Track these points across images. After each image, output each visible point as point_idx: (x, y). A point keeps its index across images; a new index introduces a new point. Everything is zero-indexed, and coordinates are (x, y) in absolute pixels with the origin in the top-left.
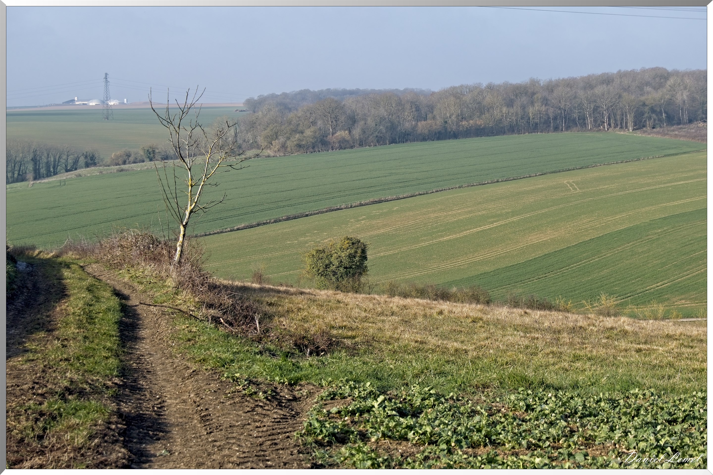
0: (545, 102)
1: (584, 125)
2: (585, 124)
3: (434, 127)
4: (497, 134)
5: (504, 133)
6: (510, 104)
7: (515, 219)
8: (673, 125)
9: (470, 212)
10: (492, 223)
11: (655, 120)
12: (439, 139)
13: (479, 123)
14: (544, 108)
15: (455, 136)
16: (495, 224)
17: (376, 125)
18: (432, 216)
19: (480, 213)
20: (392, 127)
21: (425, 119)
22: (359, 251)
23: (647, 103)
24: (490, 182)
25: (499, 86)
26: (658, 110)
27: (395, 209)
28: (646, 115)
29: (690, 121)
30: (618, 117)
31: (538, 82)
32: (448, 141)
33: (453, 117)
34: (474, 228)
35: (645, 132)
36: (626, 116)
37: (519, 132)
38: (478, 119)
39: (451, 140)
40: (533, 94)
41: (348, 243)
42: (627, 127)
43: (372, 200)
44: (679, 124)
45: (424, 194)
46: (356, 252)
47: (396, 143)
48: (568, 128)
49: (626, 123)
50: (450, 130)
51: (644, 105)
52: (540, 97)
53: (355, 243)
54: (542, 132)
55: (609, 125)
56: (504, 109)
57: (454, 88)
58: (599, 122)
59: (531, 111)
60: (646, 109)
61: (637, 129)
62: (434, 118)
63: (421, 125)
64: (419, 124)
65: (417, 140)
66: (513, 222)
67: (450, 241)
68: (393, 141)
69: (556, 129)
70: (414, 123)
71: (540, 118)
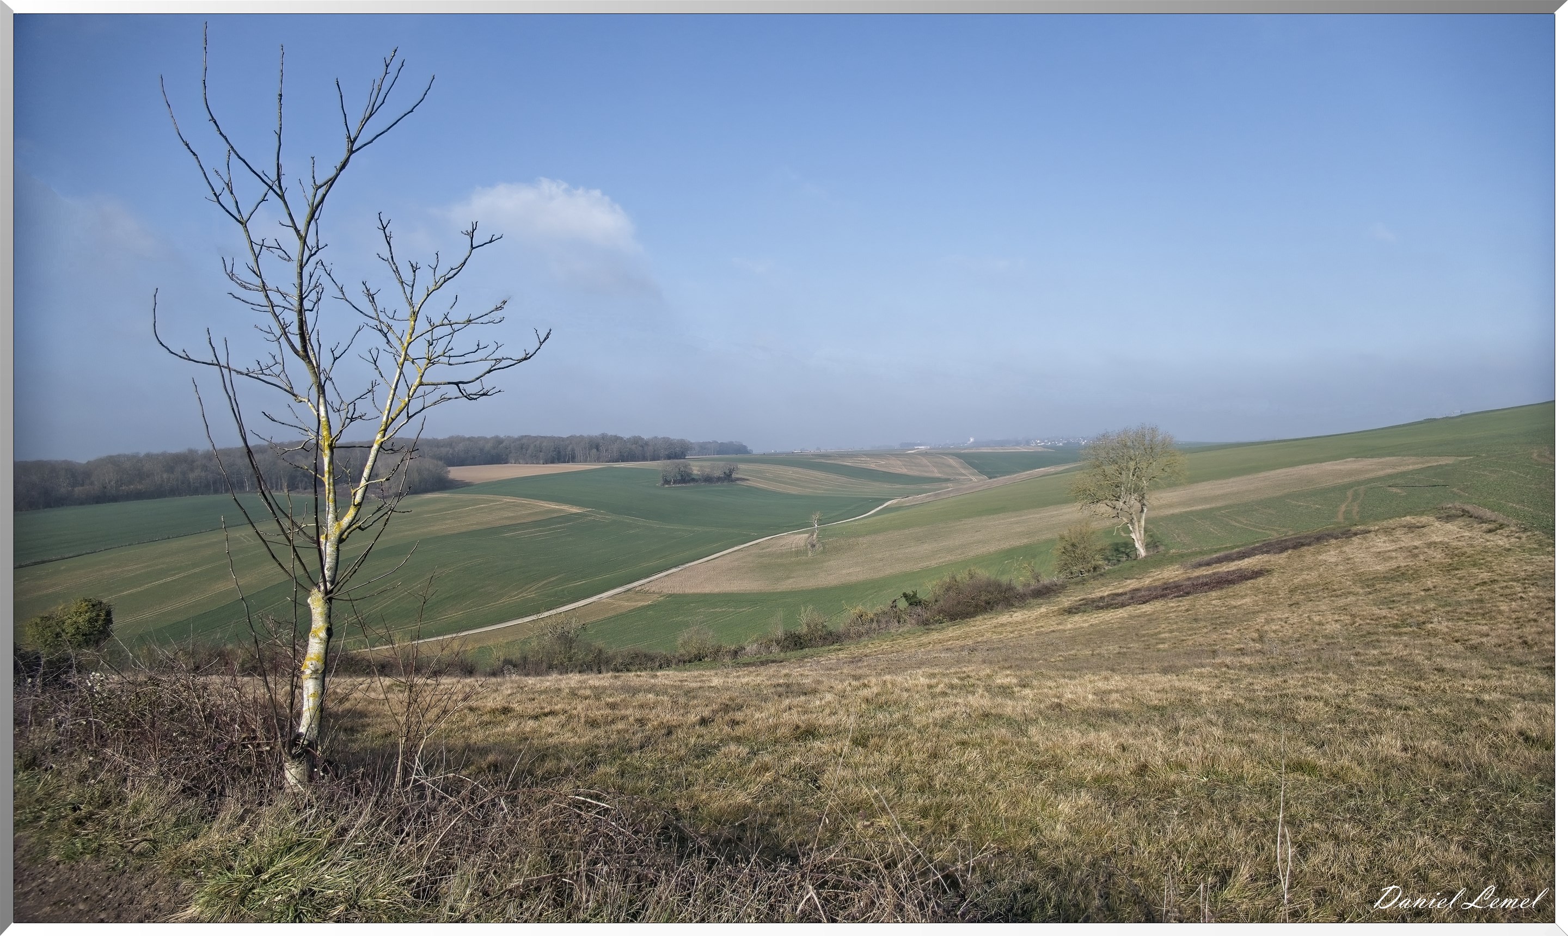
2: (243, 487)
3: (94, 492)
5: (165, 496)
6: (171, 470)
7: (197, 570)
11: (306, 483)
12: (97, 503)
13: (139, 487)
14: (203, 474)
15: (114, 499)
16: (177, 577)
18: (107, 573)
19: (159, 567)
20: (46, 493)
21: (82, 485)
22: (103, 614)
25: (158, 455)
28: (299, 479)
30: (274, 481)
31: (196, 452)
32: (108, 504)
33: (113, 482)
35: (298, 492)
36: (281, 480)
37: (180, 495)
38: (138, 484)
39: (111, 504)
40: (193, 461)
41: (87, 605)
42: (281, 489)
45: (91, 553)
46: (98, 615)
47: (51, 507)
49: (281, 485)
50: (108, 495)
52: (200, 465)
53: (96, 605)
54: (202, 494)
55: (266, 487)
56: (165, 476)
57: (111, 457)
58: (256, 485)
59: (192, 476)
60: (299, 473)
61: (291, 490)
62: (92, 483)
63: (78, 490)
64: (76, 489)
65: (74, 505)
66: (196, 573)
68: (49, 506)
69: (215, 492)
70: (70, 489)
71: (200, 483)
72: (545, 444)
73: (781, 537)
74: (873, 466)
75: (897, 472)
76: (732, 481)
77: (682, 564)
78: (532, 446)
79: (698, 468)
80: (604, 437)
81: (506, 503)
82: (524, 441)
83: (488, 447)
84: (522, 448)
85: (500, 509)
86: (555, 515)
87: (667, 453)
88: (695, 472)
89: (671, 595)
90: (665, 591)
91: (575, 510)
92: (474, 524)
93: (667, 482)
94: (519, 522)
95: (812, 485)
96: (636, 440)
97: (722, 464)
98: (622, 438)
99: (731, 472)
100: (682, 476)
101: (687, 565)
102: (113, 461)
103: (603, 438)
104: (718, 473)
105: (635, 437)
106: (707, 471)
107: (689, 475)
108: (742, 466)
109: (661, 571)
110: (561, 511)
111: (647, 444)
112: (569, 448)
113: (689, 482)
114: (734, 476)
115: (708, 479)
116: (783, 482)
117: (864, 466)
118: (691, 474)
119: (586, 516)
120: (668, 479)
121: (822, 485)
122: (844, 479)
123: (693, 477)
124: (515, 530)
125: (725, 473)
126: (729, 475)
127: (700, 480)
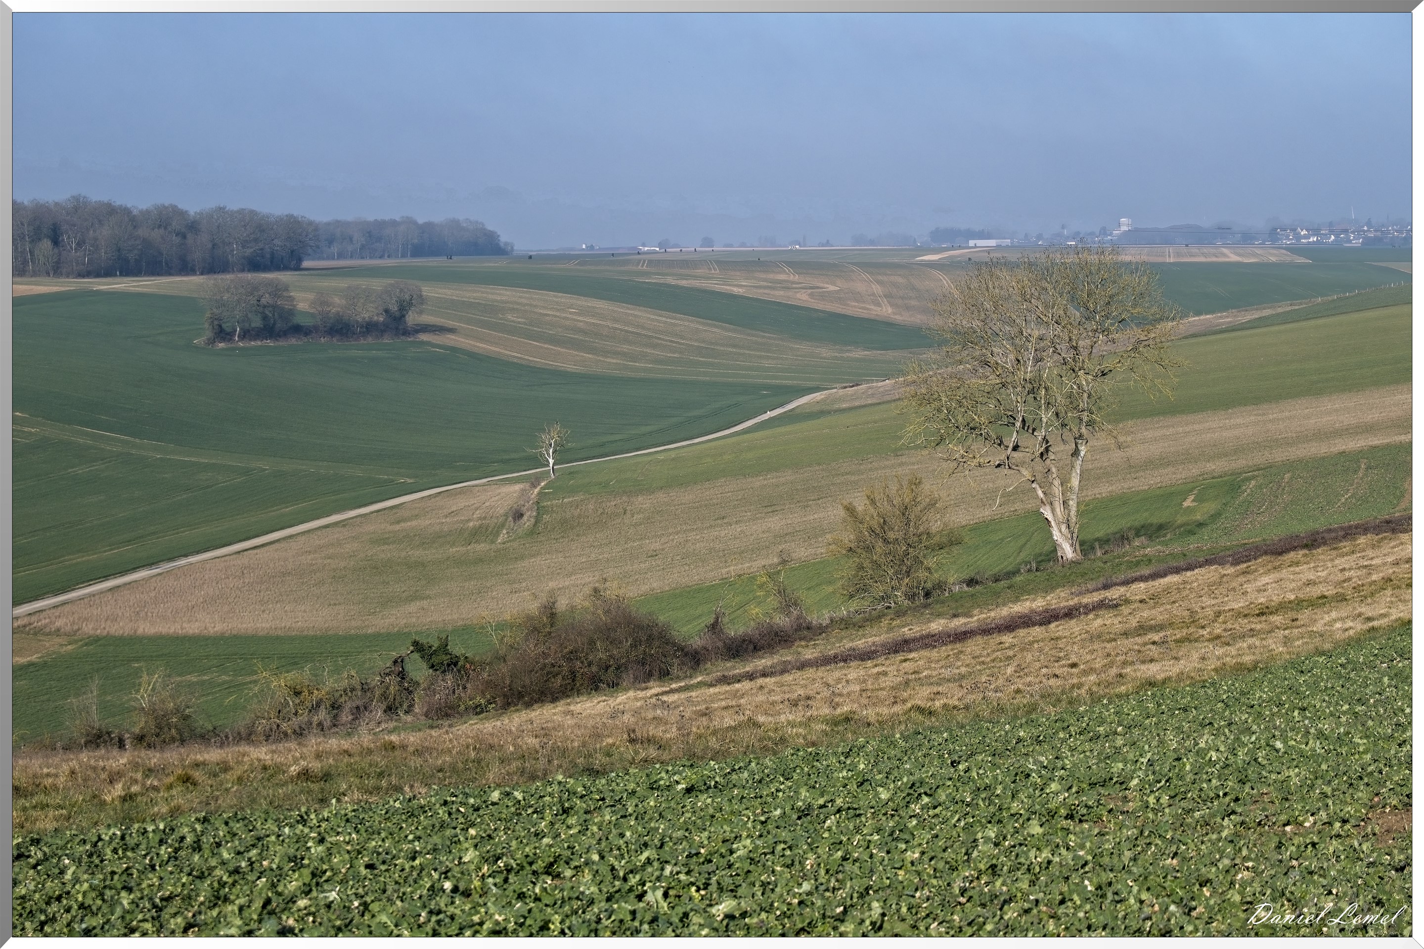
73: (462, 491)
74: (802, 298)
75: (863, 314)
76: (406, 333)
77: (171, 559)
79: (311, 296)
80: (78, 206)
87: (248, 252)
88: (302, 306)
89: (96, 640)
90: (88, 629)
93: (222, 334)
95: (626, 348)
97: (377, 284)
98: (127, 211)
99: (404, 307)
100: (265, 318)
101: (183, 562)
103: (76, 209)
104: (369, 312)
106: (338, 304)
107: (287, 314)
108: (430, 291)
109: (106, 577)
111: (193, 226)
113: (285, 333)
114: (412, 318)
115: (340, 327)
116: (553, 340)
117: (779, 295)
118: (292, 312)
120: (227, 327)
121: (654, 346)
122: (714, 332)
123: (299, 320)
125: (387, 311)
126: (397, 314)
127: (316, 328)
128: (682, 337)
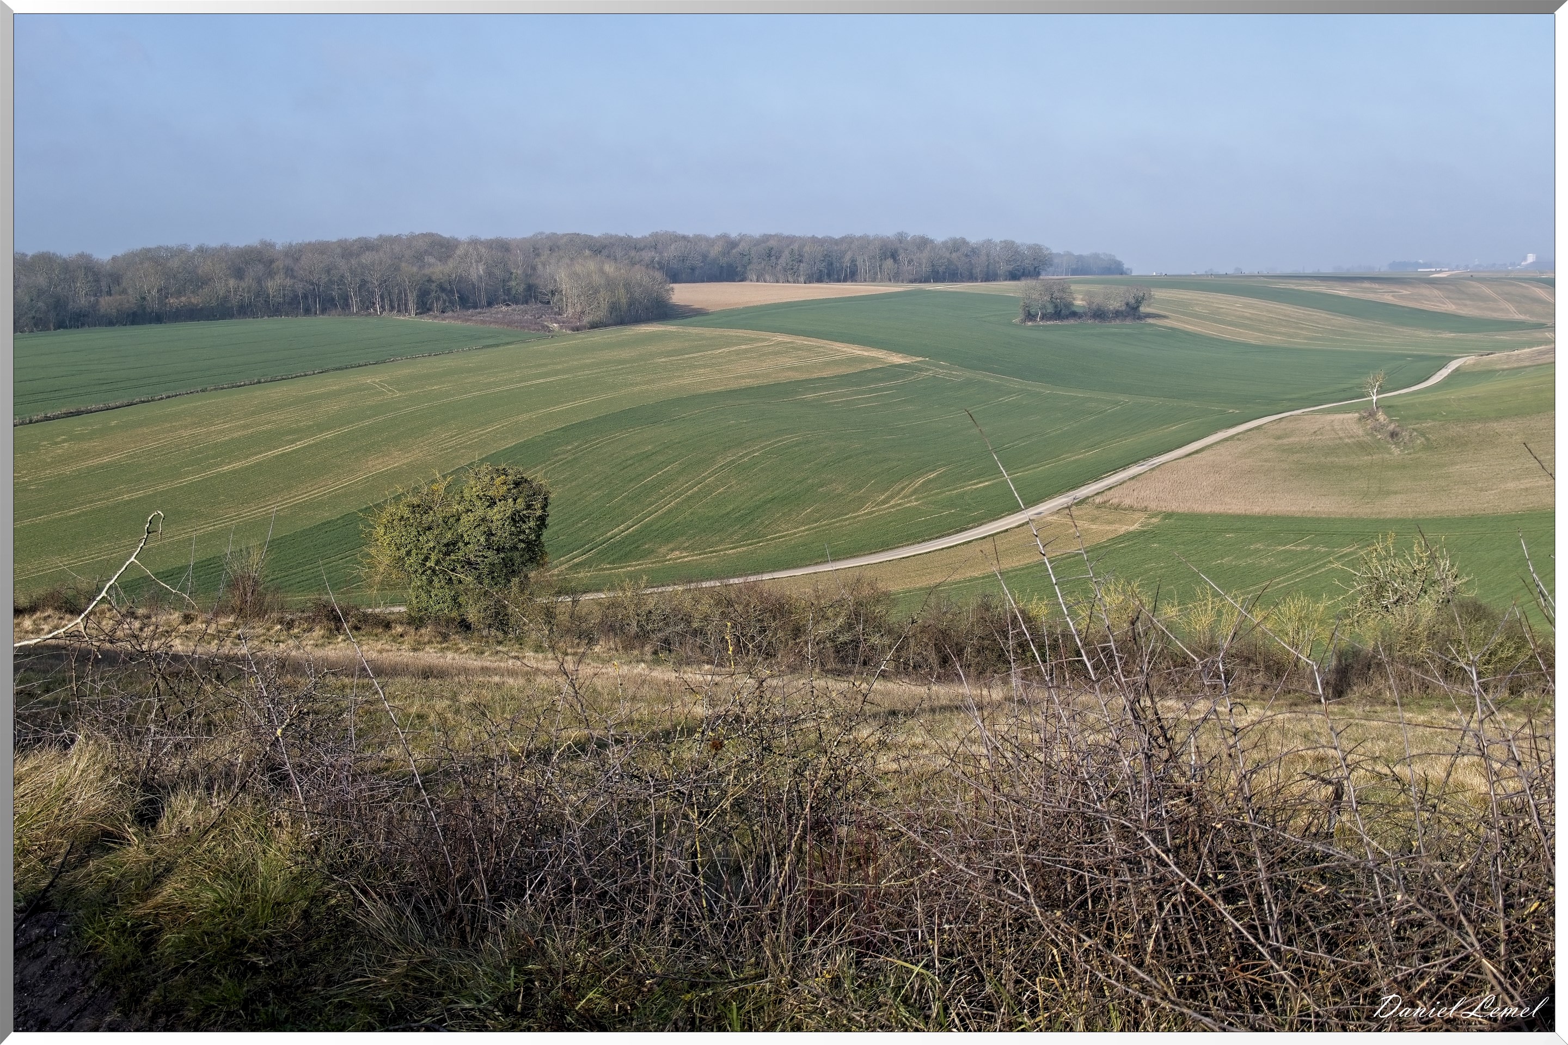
0: (289, 272)
1: (346, 305)
3: (127, 305)
4: (223, 317)
5: (231, 316)
6: (239, 274)
7: (326, 435)
8: (469, 308)
9: (245, 427)
10: (293, 442)
11: (444, 302)
12: (133, 323)
13: (194, 300)
14: (289, 282)
15: (158, 318)
17: (32, 300)
18: (185, 433)
19: (263, 428)
20: (59, 304)
21: (110, 293)
23: (434, 278)
24: (247, 382)
26: (449, 288)
27: (113, 423)
28: (433, 294)
29: (490, 304)
30: (395, 298)
31: (272, 246)
32: (148, 326)
33: (154, 292)
34: (266, 451)
35: (432, 317)
36: (406, 295)
37: (254, 315)
38: (191, 295)
39: (153, 326)
40: (272, 262)
42: (406, 310)
43: (64, 410)
44: (475, 307)
45: (148, 401)
47: (66, 327)
48: (324, 311)
49: (406, 305)
50: (149, 310)
51: (430, 280)
52: (281, 267)
54: (287, 315)
55: (383, 307)
56: (232, 283)
57: (149, 250)
58: (367, 303)
59: (271, 286)
60: (434, 286)
61: (421, 313)
62: (124, 292)
63: (104, 301)
64: (101, 300)
65: (100, 325)
66: (326, 441)
67: (234, 472)
68: (60, 325)
69: (307, 311)
70: (92, 299)
71: (284, 295)
72: (807, 249)
76: (1140, 318)
78: (786, 253)
79: (1084, 296)
81: (779, 343)
82: (772, 243)
83: (715, 251)
84: (769, 256)
85: (776, 354)
86: (869, 366)
87: (1010, 268)
88: (1079, 301)
89: (1170, 514)
90: (1154, 506)
91: (897, 359)
92: (743, 377)
93: (1030, 316)
94: (815, 376)
95: (1283, 330)
96: (957, 245)
99: (1139, 302)
100: (1056, 306)
102: (151, 257)
103: (902, 240)
104: (1115, 304)
105: (955, 241)
106: (1098, 300)
107: (1069, 305)
108: (1158, 294)
110: (873, 360)
111: (974, 251)
112: (848, 258)
113: (1067, 317)
114: (1143, 309)
115: (1099, 314)
116: (1231, 324)
117: (1372, 297)
118: (1072, 304)
119: (921, 370)
120: (1033, 311)
121: (1302, 329)
122: (1340, 320)
123: (1075, 308)
124: (815, 390)
125: (1127, 304)
126: (1135, 305)
127: (1085, 314)
128: (1318, 323)
